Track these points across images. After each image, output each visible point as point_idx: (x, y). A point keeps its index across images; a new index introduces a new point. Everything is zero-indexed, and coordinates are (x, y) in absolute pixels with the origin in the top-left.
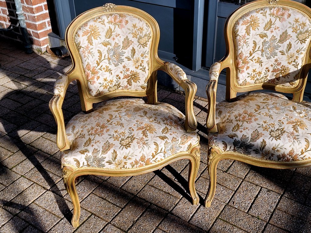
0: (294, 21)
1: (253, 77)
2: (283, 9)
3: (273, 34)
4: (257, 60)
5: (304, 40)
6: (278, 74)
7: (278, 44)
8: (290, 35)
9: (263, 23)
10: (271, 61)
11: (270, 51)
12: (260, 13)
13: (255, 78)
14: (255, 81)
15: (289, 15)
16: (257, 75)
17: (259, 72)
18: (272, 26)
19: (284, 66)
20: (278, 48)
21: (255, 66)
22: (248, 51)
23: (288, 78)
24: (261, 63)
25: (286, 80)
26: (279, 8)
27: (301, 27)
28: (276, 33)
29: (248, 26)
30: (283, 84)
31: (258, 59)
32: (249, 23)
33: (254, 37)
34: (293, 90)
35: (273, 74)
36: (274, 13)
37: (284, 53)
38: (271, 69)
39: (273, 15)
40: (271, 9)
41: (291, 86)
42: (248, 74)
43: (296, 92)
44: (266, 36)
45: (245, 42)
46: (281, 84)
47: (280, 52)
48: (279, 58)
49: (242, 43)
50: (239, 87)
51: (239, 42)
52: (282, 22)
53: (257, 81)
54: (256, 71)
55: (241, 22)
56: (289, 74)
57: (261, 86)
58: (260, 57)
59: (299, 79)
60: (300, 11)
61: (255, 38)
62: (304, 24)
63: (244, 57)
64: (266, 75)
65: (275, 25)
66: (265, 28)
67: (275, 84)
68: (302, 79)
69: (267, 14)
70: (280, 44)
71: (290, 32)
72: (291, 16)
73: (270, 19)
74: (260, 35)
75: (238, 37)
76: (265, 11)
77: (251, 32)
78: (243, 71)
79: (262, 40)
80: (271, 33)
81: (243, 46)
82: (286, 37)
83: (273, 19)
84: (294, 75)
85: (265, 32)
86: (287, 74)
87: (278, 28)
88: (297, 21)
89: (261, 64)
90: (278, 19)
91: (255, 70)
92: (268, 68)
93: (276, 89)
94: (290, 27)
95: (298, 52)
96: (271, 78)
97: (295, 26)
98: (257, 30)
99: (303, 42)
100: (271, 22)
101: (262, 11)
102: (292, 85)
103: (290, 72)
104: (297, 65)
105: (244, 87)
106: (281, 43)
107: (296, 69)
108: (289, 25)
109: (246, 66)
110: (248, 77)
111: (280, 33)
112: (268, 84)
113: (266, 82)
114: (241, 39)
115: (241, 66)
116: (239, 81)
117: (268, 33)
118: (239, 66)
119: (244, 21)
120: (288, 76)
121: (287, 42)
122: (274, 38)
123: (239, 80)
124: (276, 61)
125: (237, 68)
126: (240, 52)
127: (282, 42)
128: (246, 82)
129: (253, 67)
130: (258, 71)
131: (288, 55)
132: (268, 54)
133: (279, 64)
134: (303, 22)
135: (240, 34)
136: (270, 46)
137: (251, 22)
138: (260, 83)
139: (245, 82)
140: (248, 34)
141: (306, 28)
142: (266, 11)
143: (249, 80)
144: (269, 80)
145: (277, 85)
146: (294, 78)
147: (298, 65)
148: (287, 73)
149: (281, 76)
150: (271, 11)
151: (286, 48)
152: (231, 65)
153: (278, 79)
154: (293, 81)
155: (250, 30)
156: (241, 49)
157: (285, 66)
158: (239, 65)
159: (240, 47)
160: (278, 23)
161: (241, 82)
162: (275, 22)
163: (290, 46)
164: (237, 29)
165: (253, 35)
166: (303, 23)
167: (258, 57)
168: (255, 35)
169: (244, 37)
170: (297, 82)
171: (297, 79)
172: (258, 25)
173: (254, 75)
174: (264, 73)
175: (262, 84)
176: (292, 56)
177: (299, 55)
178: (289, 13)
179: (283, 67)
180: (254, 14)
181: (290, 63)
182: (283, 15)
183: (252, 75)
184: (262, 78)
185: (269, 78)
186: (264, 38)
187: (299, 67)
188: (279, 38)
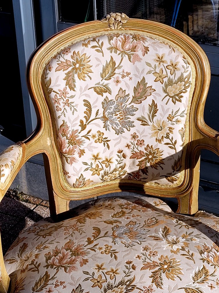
0: (155, 60)
1: (96, 170)
2: (135, 37)
3: (120, 85)
4: (97, 137)
5: (177, 95)
6: (142, 161)
7: (133, 104)
8: (151, 87)
9: (98, 65)
10: (125, 138)
11: (119, 119)
12: (89, 46)
13: (101, 172)
14: (103, 177)
15: (146, 50)
16: (104, 165)
17: (107, 160)
18: (117, 71)
19: (150, 146)
20: (134, 113)
21: (95, 148)
22: (76, 119)
23: (163, 169)
24: (106, 142)
25: (159, 173)
26: (127, 36)
27: (168, 71)
28: (126, 84)
29: (69, 72)
30: (156, 181)
31: (100, 135)
32: (71, 66)
33: (85, 93)
34: (175, 191)
35: (134, 163)
36: (118, 45)
37: (145, 122)
38: (128, 153)
39: (116, 49)
40: (110, 38)
41: (170, 184)
42: (86, 164)
43: (182, 196)
44: (107, 90)
45: (67, 103)
46: (152, 180)
47: (138, 119)
48: (138, 132)
49: (61, 106)
50: (73, 189)
51: (56, 105)
52: (134, 63)
53: (106, 177)
54: (99, 159)
55: (55, 65)
56: (162, 162)
57: (117, 185)
58: (103, 130)
59: (184, 171)
60: (166, 41)
61: (86, 95)
62: (174, 66)
63: (70, 133)
64: (121, 165)
65: (122, 68)
66: (104, 75)
67: (142, 180)
68: (188, 171)
69: (104, 48)
70: (135, 106)
71: (150, 81)
72: (149, 51)
73: (112, 58)
74: (95, 88)
75: (53, 95)
76: (100, 43)
77: (76, 84)
78: (73, 159)
79: (101, 99)
80: (117, 85)
81: (65, 111)
82: (145, 91)
83: (117, 58)
84: (172, 163)
85: (106, 82)
86: (159, 162)
87: (128, 74)
88: (160, 60)
89: (106, 145)
90: (126, 57)
91: (97, 155)
92: (122, 151)
93: (146, 190)
94: (149, 72)
95: (170, 118)
96: (131, 169)
97: (158, 70)
98: (87, 78)
99: (176, 99)
100: (114, 63)
101: (95, 44)
102: (172, 181)
103: (164, 157)
104: (173, 145)
105: (82, 189)
106: (137, 102)
107: (173, 152)
108: (148, 69)
109: (77, 150)
110: (87, 169)
111: (133, 84)
112: (130, 182)
113: (123, 177)
114: (59, 97)
115: (68, 150)
116: (69, 180)
117: (111, 84)
118: (64, 150)
119: (60, 62)
120: (161, 165)
121: (148, 101)
122: (122, 95)
123: (69, 177)
124: (134, 137)
125: (62, 155)
126: (60, 122)
127: (139, 100)
128: (84, 179)
129: (92, 151)
130: (103, 157)
131: (154, 126)
132: (117, 125)
133: (141, 143)
134: (171, 61)
135: (55, 89)
136: (117, 109)
137: (74, 64)
138: (114, 180)
139: (81, 180)
140: (72, 88)
141: (178, 74)
142: (102, 44)
143: (88, 175)
144: (129, 174)
145: (146, 182)
146: (173, 168)
147: (176, 142)
148: (159, 159)
149: (148, 165)
150: (111, 41)
151: (147, 111)
152: (50, 149)
153: (145, 170)
154: (173, 173)
155: (73, 79)
156: (62, 118)
157: (152, 146)
158: (63, 147)
159: (59, 113)
160: (127, 65)
161: (73, 180)
162: (121, 62)
163: (154, 108)
164: (48, 79)
165: (81, 88)
166: (172, 64)
167: (99, 132)
168: (85, 90)
169: (64, 93)
170: (181, 176)
171: (179, 170)
172: (89, 70)
173: (98, 166)
174: (117, 160)
175: (118, 181)
176: (161, 128)
177: (173, 124)
178: (146, 45)
179: (148, 148)
180: (80, 49)
181: (160, 141)
182: (134, 49)
183: (94, 166)
184: (115, 170)
185: (128, 170)
186: (103, 93)
187: (179, 148)
188: (132, 94)
